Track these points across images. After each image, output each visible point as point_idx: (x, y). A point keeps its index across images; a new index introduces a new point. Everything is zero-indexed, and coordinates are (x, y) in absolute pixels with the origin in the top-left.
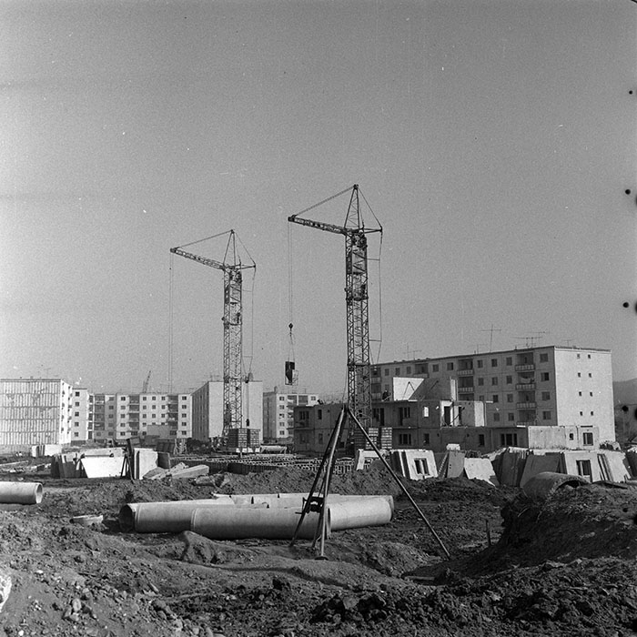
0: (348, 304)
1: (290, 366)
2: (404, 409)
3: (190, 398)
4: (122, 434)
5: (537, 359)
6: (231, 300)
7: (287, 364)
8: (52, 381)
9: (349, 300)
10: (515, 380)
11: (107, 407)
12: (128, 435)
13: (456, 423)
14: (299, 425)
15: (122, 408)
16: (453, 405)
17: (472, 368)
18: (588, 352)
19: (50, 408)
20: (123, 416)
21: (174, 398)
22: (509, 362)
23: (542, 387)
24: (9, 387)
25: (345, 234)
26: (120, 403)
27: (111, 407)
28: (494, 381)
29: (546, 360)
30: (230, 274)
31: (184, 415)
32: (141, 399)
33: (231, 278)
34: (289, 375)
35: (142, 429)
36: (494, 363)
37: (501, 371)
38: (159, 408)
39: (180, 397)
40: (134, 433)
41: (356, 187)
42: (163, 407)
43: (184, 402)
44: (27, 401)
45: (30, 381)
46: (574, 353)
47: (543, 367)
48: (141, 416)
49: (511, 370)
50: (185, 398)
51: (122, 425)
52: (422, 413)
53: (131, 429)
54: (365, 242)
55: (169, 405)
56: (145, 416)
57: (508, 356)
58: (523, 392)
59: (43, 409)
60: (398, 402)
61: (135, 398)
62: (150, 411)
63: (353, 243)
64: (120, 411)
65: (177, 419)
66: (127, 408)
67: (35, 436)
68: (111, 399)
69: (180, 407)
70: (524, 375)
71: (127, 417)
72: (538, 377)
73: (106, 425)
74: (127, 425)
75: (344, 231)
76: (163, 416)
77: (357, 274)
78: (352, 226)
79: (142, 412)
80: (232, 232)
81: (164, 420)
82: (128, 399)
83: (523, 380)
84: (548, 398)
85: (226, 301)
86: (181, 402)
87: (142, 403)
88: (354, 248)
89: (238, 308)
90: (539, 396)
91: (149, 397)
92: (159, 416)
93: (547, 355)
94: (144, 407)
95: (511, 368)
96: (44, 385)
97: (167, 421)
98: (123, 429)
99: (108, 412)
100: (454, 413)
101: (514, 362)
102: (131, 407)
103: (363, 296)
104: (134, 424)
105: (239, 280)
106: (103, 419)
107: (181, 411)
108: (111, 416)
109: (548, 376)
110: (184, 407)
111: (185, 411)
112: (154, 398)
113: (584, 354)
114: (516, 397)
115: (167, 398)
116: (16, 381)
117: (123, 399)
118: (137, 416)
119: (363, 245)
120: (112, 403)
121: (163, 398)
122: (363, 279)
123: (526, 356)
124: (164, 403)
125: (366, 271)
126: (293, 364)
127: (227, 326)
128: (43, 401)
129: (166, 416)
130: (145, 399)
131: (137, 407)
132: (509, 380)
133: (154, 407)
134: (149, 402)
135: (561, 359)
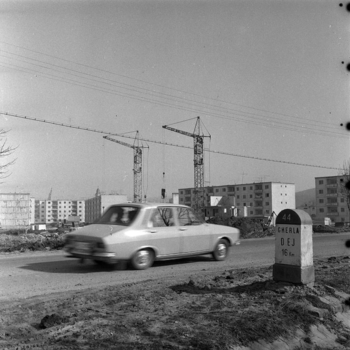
0: (195, 166)
1: (163, 191)
2: (215, 209)
3: (83, 203)
4: (49, 220)
5: (264, 187)
6: (137, 162)
7: (162, 189)
8: (26, 194)
9: (196, 165)
10: (253, 197)
11: (41, 207)
12: (52, 221)
13: (236, 215)
15: (49, 208)
16: (235, 208)
17: (234, 190)
18: (285, 185)
19: (25, 208)
20: (49, 211)
21: (75, 202)
22: (251, 188)
23: (266, 199)
24: (4, 197)
26: (47, 205)
27: (43, 207)
28: (244, 197)
29: (268, 188)
30: (137, 150)
31: (80, 211)
32: (58, 203)
33: (137, 152)
34: (163, 195)
35: (59, 218)
36: (244, 189)
37: (247, 192)
38: (67, 207)
39: (78, 202)
40: (55, 220)
41: (198, 118)
42: (70, 207)
43: (80, 205)
44: (13, 204)
45: (15, 194)
46: (280, 185)
47: (266, 191)
48: (58, 211)
49: (252, 192)
50: (80, 203)
51: (49, 216)
52: (223, 211)
53: (53, 218)
54: (202, 141)
55: (72, 206)
56: (60, 212)
57: (251, 186)
58: (257, 202)
59: (21, 208)
60: (212, 207)
61: (55, 203)
62: (63, 209)
63: (198, 141)
64: (47, 209)
65: (77, 213)
66: (51, 207)
67: (18, 221)
68: (43, 203)
69: (78, 207)
70: (257, 194)
71: (51, 212)
72: (264, 195)
73: (40, 216)
74: (51, 216)
75: (193, 136)
77: (199, 154)
78: (196, 133)
79: (59, 209)
80: (138, 132)
81: (70, 214)
82: (51, 203)
83: (257, 196)
84: (268, 204)
85: (135, 162)
86: (79, 205)
87: (59, 205)
88: (198, 143)
89: (140, 165)
90: (264, 204)
91: (62, 202)
92: (67, 211)
93: (268, 186)
94: (60, 207)
95: (252, 191)
96: (22, 196)
97: (72, 214)
98: (49, 218)
99: (41, 209)
100: (235, 211)
101: (254, 188)
102: (53, 207)
103: (201, 163)
104: (55, 216)
105: (141, 153)
106: (39, 213)
107: (79, 209)
108: (43, 212)
109: (268, 195)
110: (80, 207)
111: (81, 209)
112: (65, 203)
113: (284, 185)
114: (254, 204)
115: (71, 203)
116: (9, 194)
117: (49, 203)
118: (56, 211)
120: (43, 205)
121: (70, 203)
122: (201, 156)
123: (259, 186)
124: (70, 205)
125: (202, 153)
126: (164, 190)
127: (135, 173)
128: (22, 204)
129: (71, 211)
130: (60, 203)
131: (56, 207)
132: (251, 196)
133: (65, 207)
134: (63, 205)
135: (274, 188)
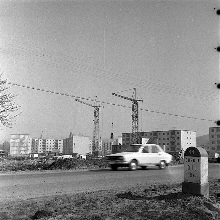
0: (132, 119)
1: (112, 134)
3: (62, 141)
4: (40, 152)
5: (176, 133)
7: (111, 133)
8: (26, 135)
9: (133, 118)
10: (169, 139)
11: (35, 143)
12: (42, 152)
14: (114, 150)
15: (40, 143)
17: (157, 135)
18: (190, 132)
19: (25, 143)
20: (41, 146)
21: (57, 141)
22: (168, 134)
23: (177, 141)
24: (13, 137)
25: (132, 101)
26: (40, 142)
27: (37, 143)
28: (164, 139)
29: (179, 134)
30: (96, 108)
31: (60, 146)
33: (96, 109)
34: (112, 137)
35: (46, 150)
36: (164, 134)
37: (166, 136)
38: (52, 143)
39: (59, 140)
40: (44, 151)
41: (135, 89)
42: (53, 143)
43: (60, 142)
44: (18, 141)
45: (20, 135)
46: (186, 132)
47: (178, 136)
48: (46, 146)
49: (169, 136)
50: (60, 141)
51: (40, 149)
53: (43, 150)
55: (55, 143)
56: (47, 146)
57: (168, 132)
58: (172, 142)
59: (23, 143)
61: (44, 140)
62: (49, 145)
63: (134, 103)
64: (39, 144)
65: (57, 147)
66: (42, 143)
67: (21, 152)
68: (37, 140)
70: (172, 138)
71: (42, 146)
72: (176, 138)
73: (35, 149)
74: (42, 149)
75: (131, 100)
76: (53, 146)
77: (135, 111)
78: (134, 98)
79: (46, 145)
80: (97, 97)
81: (53, 147)
82: (42, 141)
83: (172, 139)
84: (179, 144)
85: (95, 116)
86: (59, 142)
87: (47, 142)
88: (135, 105)
89: (98, 118)
90: (176, 144)
91: (49, 140)
92: (52, 146)
93: (179, 132)
94: (47, 143)
96: (24, 136)
97: (54, 148)
98: (40, 150)
99: (35, 144)
101: (170, 134)
103: (137, 117)
104: (44, 149)
105: (98, 110)
106: (34, 147)
107: (59, 145)
108: (36, 146)
109: (179, 138)
110: (60, 143)
111: (60, 145)
112: (50, 141)
113: (189, 132)
114: (170, 144)
115: (54, 141)
116: (16, 135)
117: (41, 140)
118: (45, 146)
119: (137, 104)
120: (37, 142)
121: (53, 141)
122: (136, 113)
123: (173, 132)
124: (54, 142)
125: (137, 111)
126: (113, 134)
127: (95, 123)
128: (24, 141)
130: (47, 141)
131: (45, 143)
132: (168, 139)
133: (50, 143)
135: (183, 134)
